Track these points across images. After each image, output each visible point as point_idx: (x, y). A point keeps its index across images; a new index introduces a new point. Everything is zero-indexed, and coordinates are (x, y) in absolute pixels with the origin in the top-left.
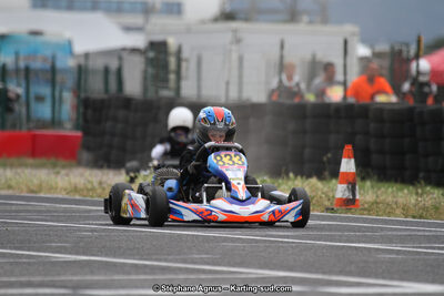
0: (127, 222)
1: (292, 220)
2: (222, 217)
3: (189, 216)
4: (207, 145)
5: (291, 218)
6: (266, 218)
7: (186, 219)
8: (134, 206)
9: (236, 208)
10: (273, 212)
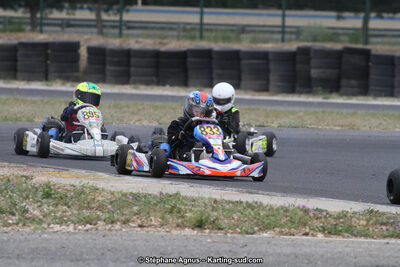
0: (128, 173)
1: (256, 176)
2: (207, 172)
3: (183, 171)
4: (193, 119)
5: (256, 174)
6: (238, 173)
7: (181, 173)
8: (138, 162)
9: (217, 166)
10: (244, 169)
